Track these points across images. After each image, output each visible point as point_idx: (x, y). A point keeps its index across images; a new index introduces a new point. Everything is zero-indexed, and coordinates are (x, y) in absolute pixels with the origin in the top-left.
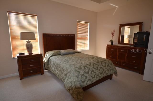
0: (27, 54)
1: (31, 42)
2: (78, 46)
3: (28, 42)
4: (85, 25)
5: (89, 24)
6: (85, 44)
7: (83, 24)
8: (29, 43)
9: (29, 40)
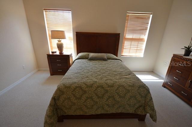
0: (58, 53)
1: (62, 41)
2: (124, 50)
3: (59, 41)
4: (142, 18)
5: (151, 15)
6: (138, 49)
7: (138, 18)
8: (59, 43)
9: (60, 40)
